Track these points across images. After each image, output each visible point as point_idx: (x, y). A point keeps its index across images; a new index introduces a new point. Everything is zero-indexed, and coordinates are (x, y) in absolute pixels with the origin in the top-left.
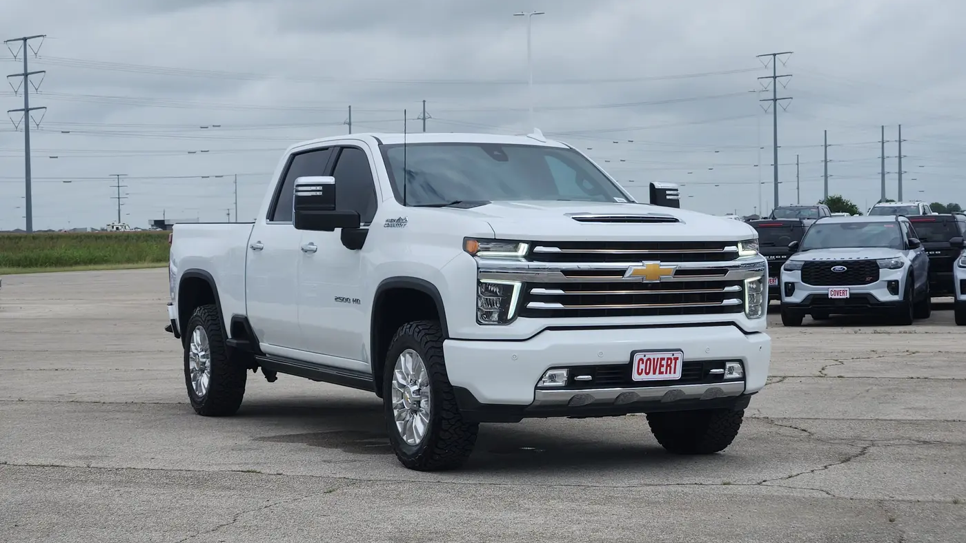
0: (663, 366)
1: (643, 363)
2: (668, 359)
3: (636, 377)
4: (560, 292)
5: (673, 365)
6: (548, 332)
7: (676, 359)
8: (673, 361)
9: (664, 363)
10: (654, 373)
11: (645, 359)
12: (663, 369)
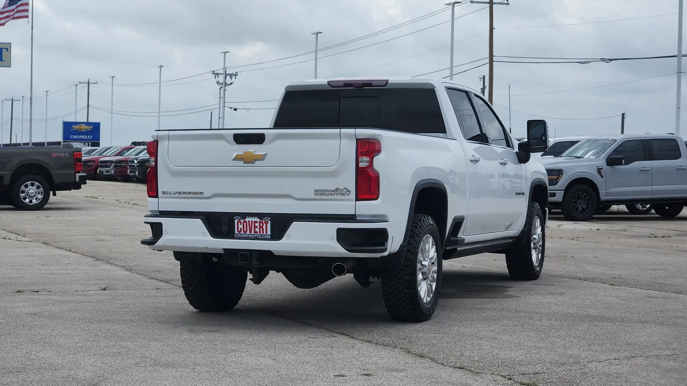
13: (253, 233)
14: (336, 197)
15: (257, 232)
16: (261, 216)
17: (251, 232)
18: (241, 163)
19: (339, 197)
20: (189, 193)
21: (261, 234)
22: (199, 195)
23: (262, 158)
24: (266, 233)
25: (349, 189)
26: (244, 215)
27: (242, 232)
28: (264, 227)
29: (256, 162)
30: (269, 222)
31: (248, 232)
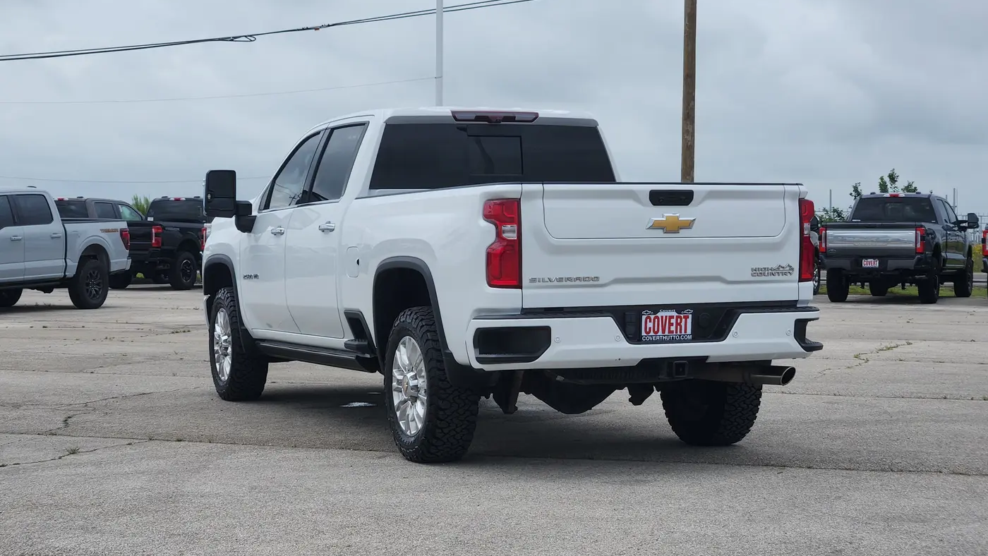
13: (667, 333)
14: (777, 277)
15: (673, 332)
16: (679, 308)
17: (663, 332)
18: (660, 233)
19: (781, 277)
20: (578, 279)
21: (679, 333)
22: (592, 282)
23: (689, 225)
24: (685, 332)
25: (793, 267)
26: (655, 308)
27: (652, 333)
28: (683, 324)
29: (681, 231)
30: (690, 316)
31: (660, 333)
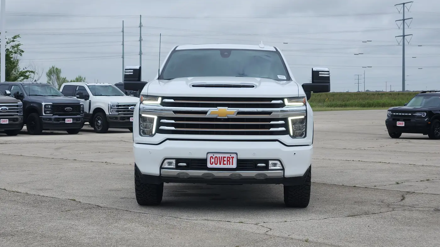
0: (225, 161)
1: (213, 159)
2: (228, 157)
3: (209, 165)
4: (173, 121)
5: (231, 161)
6: (168, 141)
7: (233, 158)
8: (231, 159)
9: (225, 159)
10: (220, 164)
11: (214, 157)
12: (225, 162)
